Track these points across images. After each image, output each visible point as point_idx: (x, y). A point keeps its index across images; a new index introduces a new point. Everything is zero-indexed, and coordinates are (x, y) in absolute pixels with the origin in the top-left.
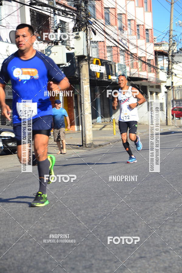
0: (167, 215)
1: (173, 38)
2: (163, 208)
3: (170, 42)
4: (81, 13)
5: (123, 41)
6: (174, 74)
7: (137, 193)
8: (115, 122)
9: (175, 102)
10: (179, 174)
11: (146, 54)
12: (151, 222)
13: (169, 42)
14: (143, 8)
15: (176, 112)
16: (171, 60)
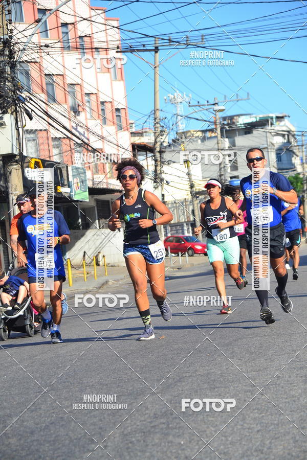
0: (156, 416)
1: (161, 123)
2: (150, 406)
3: (157, 129)
4: (5, 83)
5: (79, 129)
6: (165, 182)
7: (107, 383)
8: (71, 264)
9: (169, 228)
10: (176, 347)
11: (118, 150)
12: (129, 431)
13: (155, 128)
14: (108, 74)
15: (172, 244)
16: (159, 159)
